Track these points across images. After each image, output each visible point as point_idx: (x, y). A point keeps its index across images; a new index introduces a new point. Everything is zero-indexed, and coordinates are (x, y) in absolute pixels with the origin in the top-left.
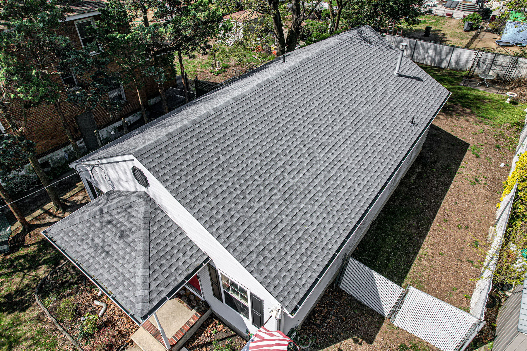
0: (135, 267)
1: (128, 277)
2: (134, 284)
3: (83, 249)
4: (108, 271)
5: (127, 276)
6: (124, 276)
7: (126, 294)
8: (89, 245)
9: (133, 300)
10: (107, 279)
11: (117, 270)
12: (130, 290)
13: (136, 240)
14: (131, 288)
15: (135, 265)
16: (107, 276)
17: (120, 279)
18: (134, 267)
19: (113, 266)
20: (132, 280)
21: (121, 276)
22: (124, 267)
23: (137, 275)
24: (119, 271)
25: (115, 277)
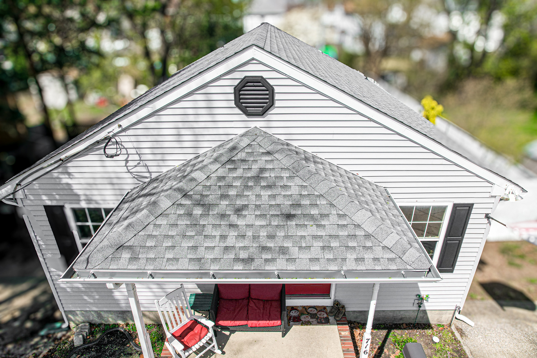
0: (345, 215)
1: (346, 234)
2: (368, 236)
3: (207, 248)
4: (300, 248)
5: (343, 233)
6: (337, 236)
7: (368, 256)
8: (215, 236)
9: (392, 256)
10: (311, 260)
11: (315, 237)
12: (370, 248)
13: (305, 184)
14: (369, 244)
15: (341, 212)
16: (305, 256)
17: (334, 244)
18: (340, 216)
19: (303, 237)
20: (357, 234)
21: (332, 240)
22: (324, 226)
23: (359, 222)
24: (321, 237)
25: (323, 248)
